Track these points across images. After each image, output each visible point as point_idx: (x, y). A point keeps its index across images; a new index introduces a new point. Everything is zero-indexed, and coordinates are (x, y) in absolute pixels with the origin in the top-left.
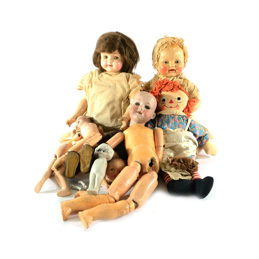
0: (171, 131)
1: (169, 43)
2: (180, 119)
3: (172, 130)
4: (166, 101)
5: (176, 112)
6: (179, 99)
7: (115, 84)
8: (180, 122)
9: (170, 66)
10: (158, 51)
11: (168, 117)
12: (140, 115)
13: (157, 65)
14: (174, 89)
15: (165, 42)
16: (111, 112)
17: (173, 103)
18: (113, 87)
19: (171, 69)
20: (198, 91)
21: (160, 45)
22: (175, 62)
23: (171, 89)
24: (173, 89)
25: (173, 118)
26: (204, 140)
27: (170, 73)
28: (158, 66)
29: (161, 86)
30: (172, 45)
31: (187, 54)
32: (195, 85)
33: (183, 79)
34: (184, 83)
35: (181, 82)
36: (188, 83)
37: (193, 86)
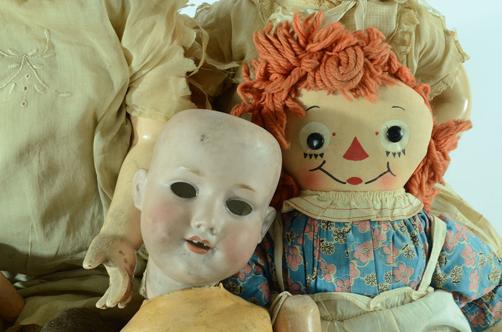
0: (357, 306)
2: (403, 239)
3: (361, 301)
4: (326, 145)
5: (378, 207)
6: (394, 134)
7: (52, 47)
8: (400, 258)
11: (343, 234)
12: (202, 257)
14: (371, 83)
16: (41, 192)
17: (366, 156)
18: (41, 65)
20: (463, 57)
23: (354, 84)
24: (363, 84)
25: (365, 238)
26: (493, 305)
29: (299, 60)
33: (397, 5)
34: (405, 26)
35: (387, 22)
36: (419, 23)
37: (440, 34)
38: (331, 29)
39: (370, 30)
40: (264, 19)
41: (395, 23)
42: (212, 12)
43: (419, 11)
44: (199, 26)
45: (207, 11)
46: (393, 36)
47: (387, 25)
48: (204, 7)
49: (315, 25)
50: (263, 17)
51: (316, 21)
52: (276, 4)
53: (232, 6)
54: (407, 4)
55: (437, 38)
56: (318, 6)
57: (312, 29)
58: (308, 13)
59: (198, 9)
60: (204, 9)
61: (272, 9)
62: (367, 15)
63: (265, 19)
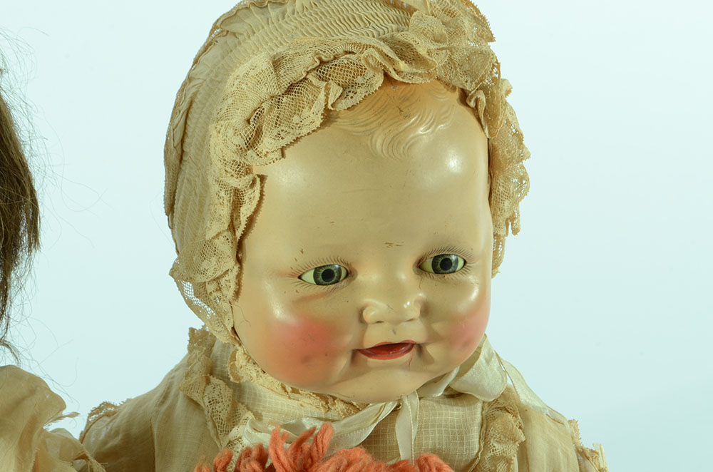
1: (361, 71)
9: (369, 315)
10: (242, 151)
13: (230, 293)
15: (308, 61)
19: (375, 337)
21: (264, 92)
22: (420, 266)
27: (367, 370)
28: (237, 293)
30: (390, 89)
31: (521, 159)
32: (587, 444)
33: (479, 405)
34: (495, 445)
35: (462, 438)
36: (523, 439)
37: (567, 457)
38: (345, 462)
39: (423, 462)
40: (218, 438)
41: (477, 440)
42: (118, 421)
43: (523, 414)
44: (88, 455)
45: (108, 420)
46: (474, 466)
47: (462, 444)
48: (104, 411)
49: (314, 453)
50: (217, 433)
51: (317, 446)
52: (243, 407)
53: (157, 412)
54: (501, 401)
55: (562, 465)
56: (323, 410)
57: (310, 461)
58: (304, 426)
59: (90, 415)
60: (103, 416)
61: (233, 419)
62: (420, 427)
63: (221, 437)
